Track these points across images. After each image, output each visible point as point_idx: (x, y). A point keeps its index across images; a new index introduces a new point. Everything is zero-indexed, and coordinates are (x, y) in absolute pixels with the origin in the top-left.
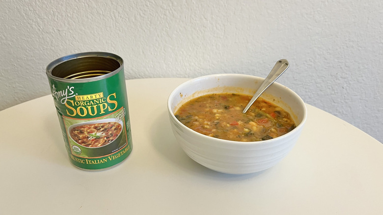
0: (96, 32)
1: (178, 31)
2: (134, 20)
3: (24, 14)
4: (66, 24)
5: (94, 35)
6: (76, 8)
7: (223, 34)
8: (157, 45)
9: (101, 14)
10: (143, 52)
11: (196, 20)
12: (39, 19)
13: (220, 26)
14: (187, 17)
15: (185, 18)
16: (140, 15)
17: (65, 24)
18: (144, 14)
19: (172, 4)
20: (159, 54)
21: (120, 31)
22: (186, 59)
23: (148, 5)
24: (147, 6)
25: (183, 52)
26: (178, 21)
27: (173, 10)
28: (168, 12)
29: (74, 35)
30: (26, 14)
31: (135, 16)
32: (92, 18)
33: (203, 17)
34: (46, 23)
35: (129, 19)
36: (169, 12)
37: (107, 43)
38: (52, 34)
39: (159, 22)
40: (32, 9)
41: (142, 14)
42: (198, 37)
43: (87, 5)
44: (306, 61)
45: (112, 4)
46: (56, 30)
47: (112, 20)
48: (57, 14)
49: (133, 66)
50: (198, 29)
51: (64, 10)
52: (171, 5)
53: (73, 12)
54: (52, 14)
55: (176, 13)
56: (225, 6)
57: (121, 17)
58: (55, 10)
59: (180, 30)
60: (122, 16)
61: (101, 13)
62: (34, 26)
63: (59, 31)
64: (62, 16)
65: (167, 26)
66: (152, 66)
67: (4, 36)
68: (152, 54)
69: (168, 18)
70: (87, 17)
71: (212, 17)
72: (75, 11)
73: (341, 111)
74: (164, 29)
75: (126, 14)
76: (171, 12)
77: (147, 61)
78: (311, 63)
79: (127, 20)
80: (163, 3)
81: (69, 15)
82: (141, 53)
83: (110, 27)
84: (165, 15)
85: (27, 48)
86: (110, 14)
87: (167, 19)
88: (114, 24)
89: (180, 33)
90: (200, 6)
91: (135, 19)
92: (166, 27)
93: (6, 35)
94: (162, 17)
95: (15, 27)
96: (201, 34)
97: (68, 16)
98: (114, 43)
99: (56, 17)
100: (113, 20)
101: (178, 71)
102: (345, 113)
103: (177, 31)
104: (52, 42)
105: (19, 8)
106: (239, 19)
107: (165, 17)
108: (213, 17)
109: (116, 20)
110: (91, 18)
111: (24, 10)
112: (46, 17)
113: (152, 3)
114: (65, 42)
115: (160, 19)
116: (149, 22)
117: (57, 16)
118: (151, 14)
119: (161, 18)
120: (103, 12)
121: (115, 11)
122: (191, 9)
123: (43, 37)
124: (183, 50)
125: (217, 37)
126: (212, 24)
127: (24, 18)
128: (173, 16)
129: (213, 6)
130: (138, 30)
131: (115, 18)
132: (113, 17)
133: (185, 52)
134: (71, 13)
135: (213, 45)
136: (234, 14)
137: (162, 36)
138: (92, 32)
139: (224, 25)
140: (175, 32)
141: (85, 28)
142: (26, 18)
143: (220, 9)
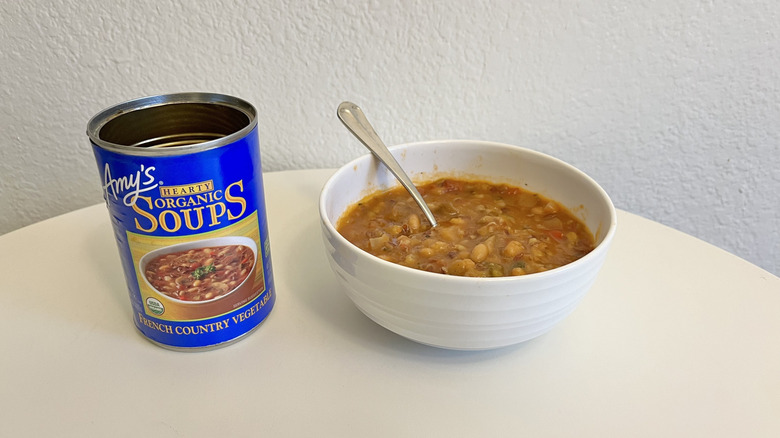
0: (198, 66)
1: (382, 64)
2: (283, 41)
3: (39, 27)
4: (132, 49)
5: (194, 73)
6: (156, 12)
7: (481, 71)
8: (333, 96)
9: (209, 26)
10: (303, 111)
11: (421, 41)
12: (71, 38)
13: (475, 53)
14: (401, 34)
15: (398, 35)
16: (297, 28)
17: (129, 48)
18: (306, 26)
19: (370, 3)
21: (252, 63)
22: (398, 126)
24: (313, 8)
25: (390, 112)
26: (381, 43)
27: (370, 16)
28: (358, 21)
29: (151, 74)
30: (42, 25)
31: (286, 31)
32: (190, 33)
33: (436, 34)
34: (88, 46)
35: (272, 37)
36: (362, 22)
38: (100, 69)
39: (338, 45)
40: (57, 14)
41: (301, 26)
42: (425, 78)
44: (662, 133)
46: (108, 62)
47: (234, 40)
48: (111, 24)
49: (279, 143)
50: (424, 60)
51: (128, 15)
52: (366, 5)
53: (148, 21)
54: (101, 25)
55: (377, 24)
56: (487, 8)
57: (254, 32)
58: (109, 17)
59: (385, 62)
60: (258, 31)
61: (211, 23)
62: (60, 52)
63: (116, 62)
64: (123, 29)
65: (358, 53)
66: (323, 142)
68: (321, 114)
69: (360, 36)
70: (179, 32)
71: (457, 35)
72: (153, 20)
73: (733, 242)
74: (351, 61)
75: (265, 26)
76: (365, 21)
77: (312, 132)
78: (672, 137)
79: (269, 40)
81: (139, 28)
82: (299, 113)
83: (230, 55)
84: (353, 28)
85: (46, 101)
86: (231, 25)
87: (356, 37)
88: (240, 50)
89: (386, 70)
90: (431, 9)
91: (287, 38)
92: (355, 55)
94: (347, 33)
95: (18, 54)
96: (431, 72)
97: (136, 29)
99: (109, 32)
100: (237, 39)
102: (742, 245)
103: (378, 66)
105: (26, 10)
106: (517, 39)
107: (353, 32)
108: (460, 33)
109: (243, 41)
110: (186, 33)
111: (38, 16)
112: (87, 33)
115: (342, 37)
116: (316, 45)
117: (112, 30)
118: (321, 27)
119: (343, 35)
120: (214, 22)
121: (241, 19)
122: (411, 16)
123: (79, 77)
124: (390, 107)
125: (468, 79)
126: (457, 49)
127: (39, 34)
128: (372, 32)
129: (460, 10)
130: (293, 62)
131: (242, 35)
132: (237, 33)
133: (395, 112)
134: (144, 22)
135: (457, 97)
136: (507, 27)
137: (344, 76)
138: (191, 66)
139: (483, 51)
140: (375, 67)
141: (174, 58)
142: (42, 33)
143: (475, 16)
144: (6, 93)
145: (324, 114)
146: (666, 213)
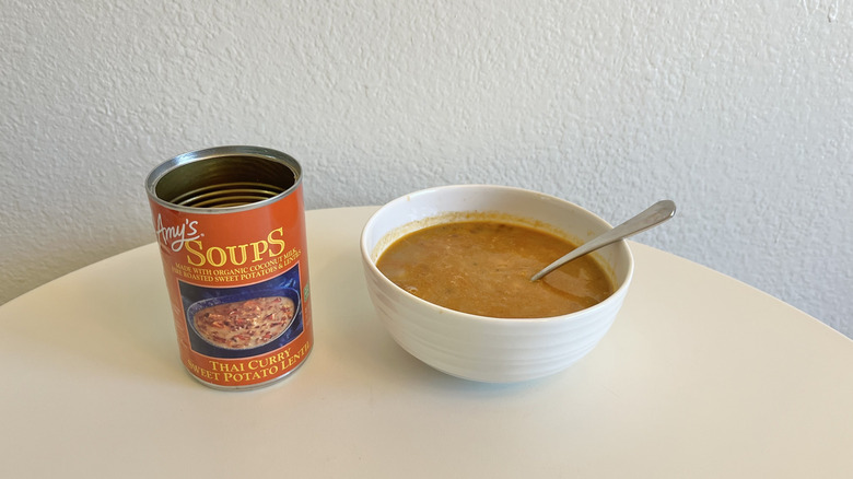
1: (597, 87)
2: (515, 67)
3: (303, 55)
4: (383, 74)
5: (433, 97)
6: (410, 43)
7: (680, 93)
8: (551, 115)
9: (454, 55)
10: (522, 130)
11: (633, 67)
12: (331, 66)
13: (677, 77)
14: (617, 61)
15: (614, 62)
16: (530, 56)
17: (380, 75)
18: (537, 55)
19: (595, 35)
20: (551, 133)
21: (485, 88)
23: (549, 37)
24: (546, 39)
26: (599, 69)
27: (593, 47)
28: (583, 51)
30: (307, 54)
32: (436, 61)
33: (647, 61)
34: (344, 73)
35: (506, 65)
36: (586, 51)
37: (455, 110)
38: (351, 94)
39: (562, 71)
40: (322, 45)
41: (533, 55)
42: (632, 99)
43: (430, 37)
44: (824, 145)
45: (480, 34)
46: (360, 87)
47: (473, 66)
48: (369, 53)
49: (496, 158)
50: (634, 83)
51: (385, 46)
52: (591, 37)
53: (402, 51)
54: (359, 55)
55: (598, 53)
56: (692, 39)
57: (492, 60)
58: (368, 47)
59: (600, 85)
60: (496, 59)
61: (456, 52)
62: (318, 79)
63: (366, 87)
64: (378, 58)
65: (578, 78)
66: (534, 156)
67: (253, 98)
69: (582, 63)
71: (665, 62)
72: (406, 49)
74: (571, 84)
75: (502, 55)
76: (589, 51)
77: (526, 147)
78: (832, 149)
79: (503, 66)
80: (577, 33)
81: (393, 57)
82: (518, 132)
83: (467, 81)
84: (577, 56)
85: (296, 123)
86: (473, 55)
87: (579, 64)
89: (599, 92)
90: (646, 40)
91: (519, 65)
93: (257, 96)
94: (572, 60)
95: (280, 80)
96: (638, 94)
97: (390, 58)
98: (468, 112)
99: (366, 61)
100: (475, 66)
101: (582, 165)
103: (594, 89)
104: (348, 111)
105: (294, 40)
106: (714, 65)
107: (577, 60)
108: (668, 60)
109: (481, 68)
110: (433, 61)
111: (304, 46)
112: (346, 61)
113: (557, 33)
114: (374, 110)
115: (566, 65)
116: (543, 71)
117: (369, 59)
118: (550, 56)
120: (459, 52)
121: (483, 48)
122: (628, 46)
123: (331, 101)
124: (599, 124)
125: (668, 99)
126: (662, 74)
127: (302, 63)
128: (592, 60)
129: (670, 41)
130: (521, 87)
131: (481, 61)
132: (477, 61)
133: (602, 129)
134: (398, 52)
135: (657, 115)
136: (707, 54)
137: (563, 98)
138: (431, 90)
139: (684, 75)
140: (591, 90)
141: (418, 83)
142: (305, 62)
143: (681, 45)
144: (260, 115)
145: (540, 131)
146: (821, 215)
